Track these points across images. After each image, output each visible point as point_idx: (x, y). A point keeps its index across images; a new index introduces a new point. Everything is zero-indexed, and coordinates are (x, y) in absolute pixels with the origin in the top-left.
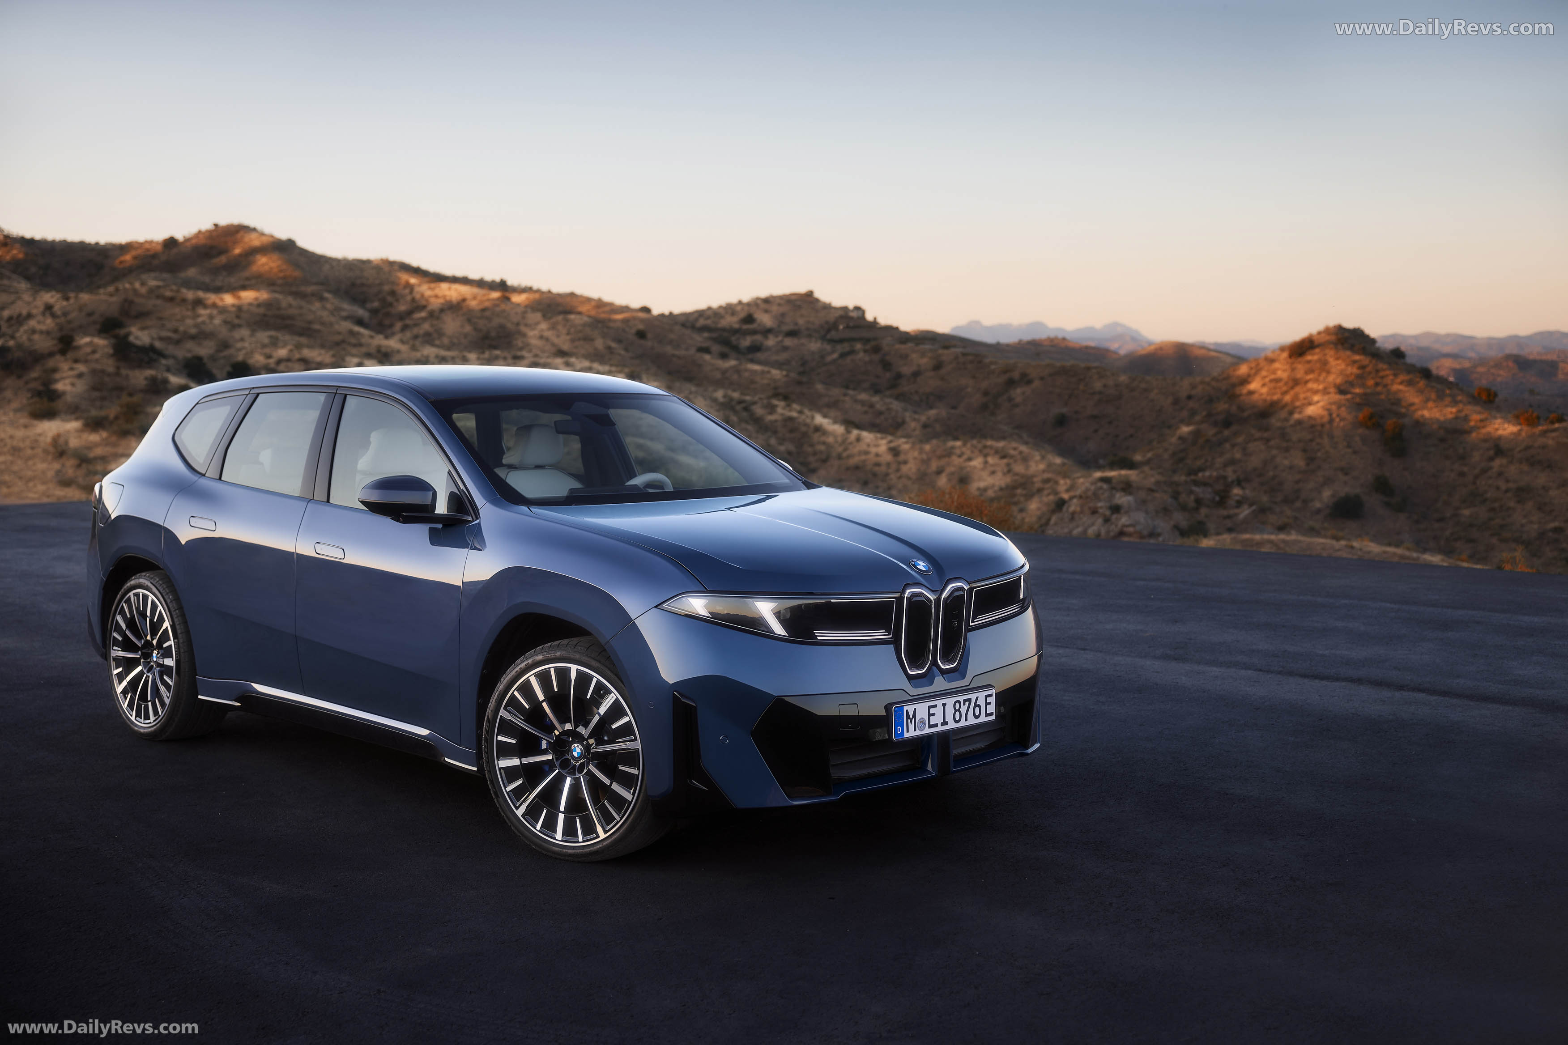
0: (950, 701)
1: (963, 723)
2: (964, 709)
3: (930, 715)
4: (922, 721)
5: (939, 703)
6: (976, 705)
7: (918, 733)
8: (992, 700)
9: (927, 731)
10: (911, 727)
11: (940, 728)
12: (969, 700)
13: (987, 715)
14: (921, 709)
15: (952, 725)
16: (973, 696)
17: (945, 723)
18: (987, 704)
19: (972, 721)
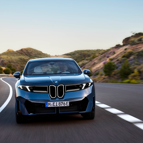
0: (58, 102)
1: (61, 106)
2: (61, 104)
3: (53, 104)
4: (52, 105)
5: (56, 102)
6: (64, 103)
7: (51, 106)
8: (68, 103)
9: (53, 106)
10: (49, 105)
11: (56, 106)
12: (63, 103)
13: (67, 105)
14: (52, 103)
15: (58, 106)
16: (63, 102)
17: (57, 105)
18: (67, 103)
19: (63, 105)
